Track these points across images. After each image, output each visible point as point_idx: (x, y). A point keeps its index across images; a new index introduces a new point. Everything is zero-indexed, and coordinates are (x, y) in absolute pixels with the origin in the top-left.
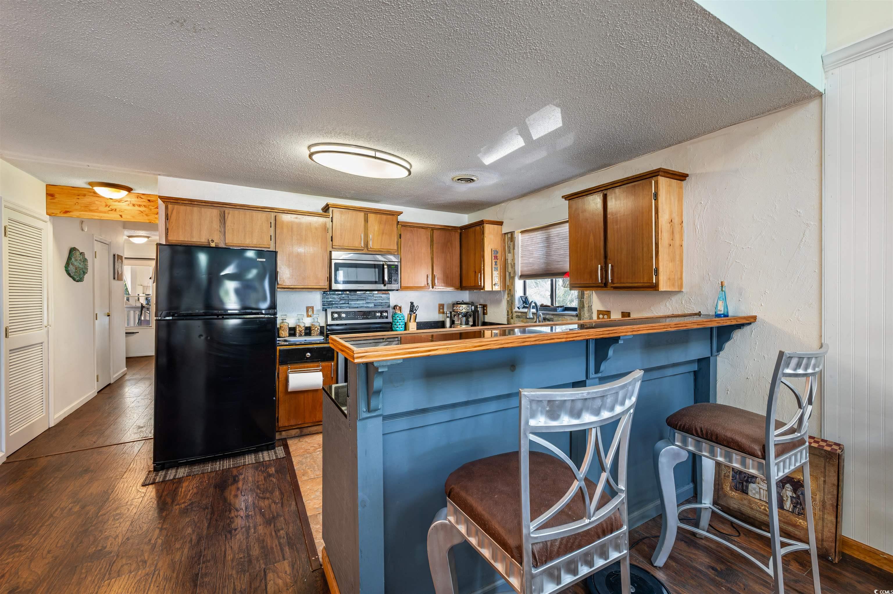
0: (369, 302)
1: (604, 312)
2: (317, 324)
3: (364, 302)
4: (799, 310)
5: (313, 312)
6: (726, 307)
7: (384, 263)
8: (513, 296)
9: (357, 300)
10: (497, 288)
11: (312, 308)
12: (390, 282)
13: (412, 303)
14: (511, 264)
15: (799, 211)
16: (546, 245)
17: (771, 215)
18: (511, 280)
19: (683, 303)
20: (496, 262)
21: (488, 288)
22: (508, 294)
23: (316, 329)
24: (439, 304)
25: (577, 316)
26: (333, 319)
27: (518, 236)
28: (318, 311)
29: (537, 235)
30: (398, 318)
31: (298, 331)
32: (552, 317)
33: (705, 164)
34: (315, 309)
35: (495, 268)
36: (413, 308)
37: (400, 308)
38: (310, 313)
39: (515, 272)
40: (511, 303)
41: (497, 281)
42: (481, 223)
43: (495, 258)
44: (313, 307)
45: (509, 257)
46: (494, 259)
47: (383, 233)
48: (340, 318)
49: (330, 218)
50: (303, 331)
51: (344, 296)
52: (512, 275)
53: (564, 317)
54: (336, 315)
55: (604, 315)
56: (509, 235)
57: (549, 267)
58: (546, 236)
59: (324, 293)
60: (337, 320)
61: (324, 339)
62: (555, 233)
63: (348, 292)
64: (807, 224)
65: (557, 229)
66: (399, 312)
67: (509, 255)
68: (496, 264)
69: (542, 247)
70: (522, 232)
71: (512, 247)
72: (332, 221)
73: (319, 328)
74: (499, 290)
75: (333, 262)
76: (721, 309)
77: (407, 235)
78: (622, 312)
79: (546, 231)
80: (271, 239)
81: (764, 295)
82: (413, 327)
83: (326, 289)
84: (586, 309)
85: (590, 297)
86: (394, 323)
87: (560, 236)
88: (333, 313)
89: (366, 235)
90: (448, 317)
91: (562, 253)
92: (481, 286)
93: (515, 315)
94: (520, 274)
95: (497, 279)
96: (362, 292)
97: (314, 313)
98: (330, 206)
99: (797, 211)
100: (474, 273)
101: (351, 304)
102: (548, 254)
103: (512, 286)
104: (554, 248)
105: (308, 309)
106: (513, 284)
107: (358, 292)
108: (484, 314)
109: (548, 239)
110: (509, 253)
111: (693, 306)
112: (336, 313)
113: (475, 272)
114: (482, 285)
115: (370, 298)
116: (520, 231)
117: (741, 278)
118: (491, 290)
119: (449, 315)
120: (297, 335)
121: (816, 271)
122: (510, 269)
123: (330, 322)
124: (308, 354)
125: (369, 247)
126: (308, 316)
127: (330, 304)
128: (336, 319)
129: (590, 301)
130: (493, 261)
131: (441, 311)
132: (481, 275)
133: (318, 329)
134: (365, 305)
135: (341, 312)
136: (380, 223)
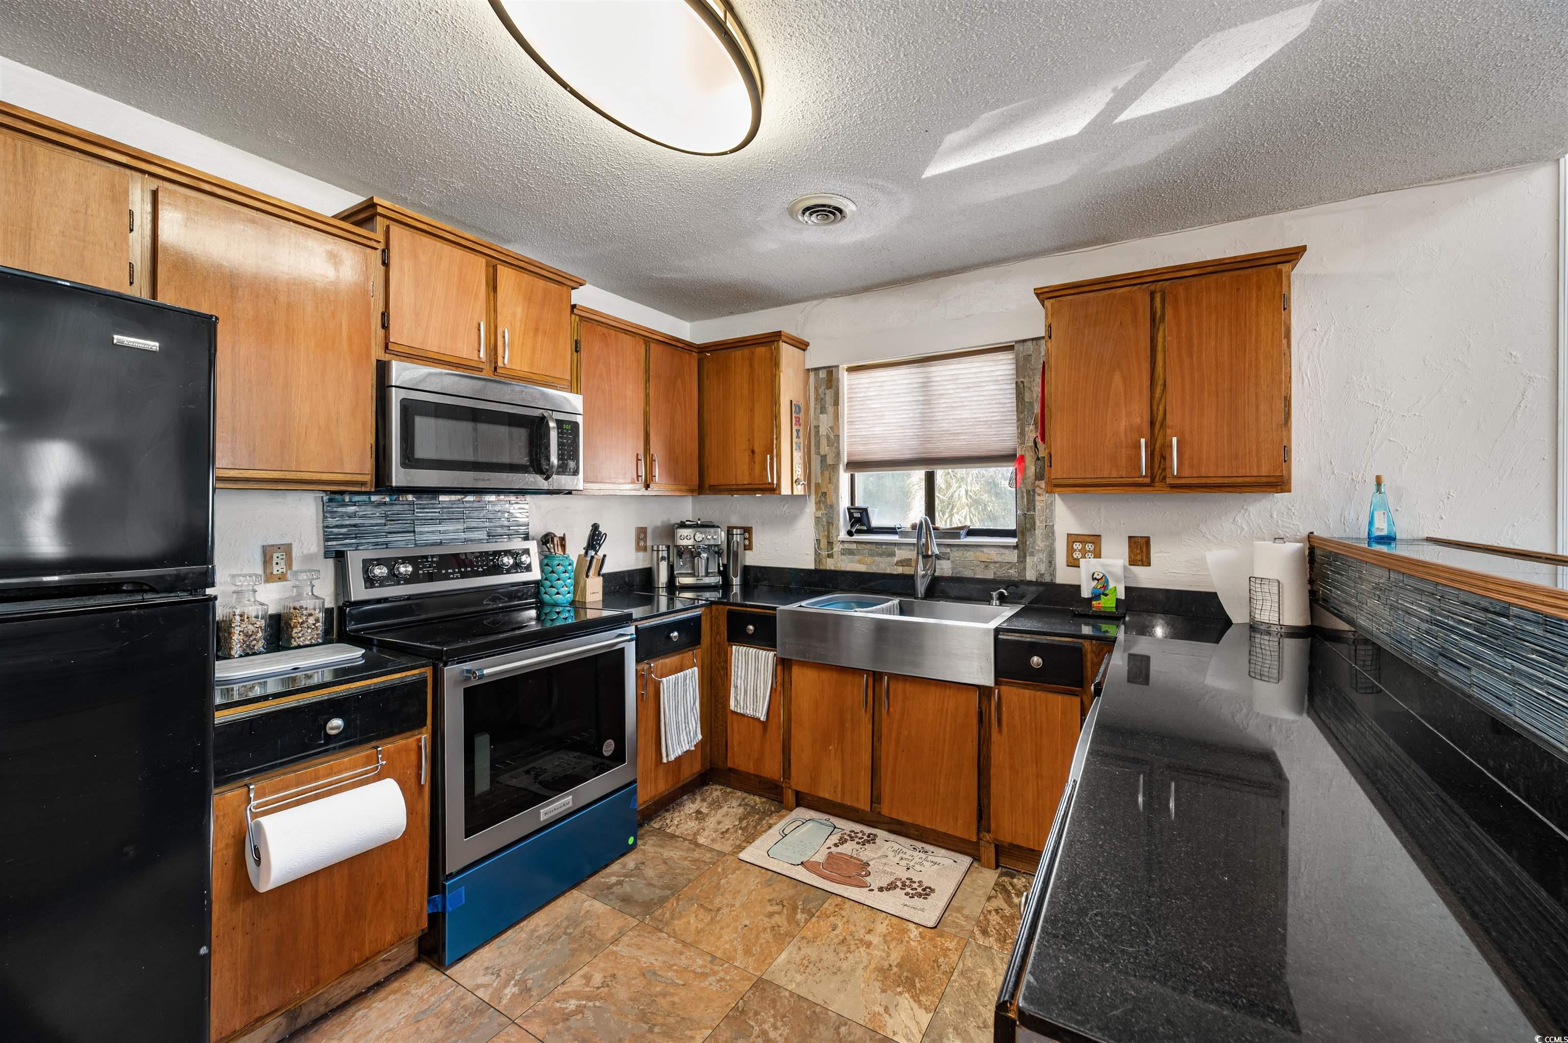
0: (474, 525)
1: (1086, 538)
2: (309, 603)
3: (461, 526)
4: (1514, 526)
5: (289, 565)
6: (1392, 523)
7: (546, 414)
8: (832, 506)
9: (441, 521)
10: (799, 490)
11: (287, 549)
12: (563, 469)
13: (595, 527)
14: (828, 438)
15: (1514, 353)
16: (922, 398)
17: (1460, 359)
18: (827, 474)
19: (1275, 516)
20: (798, 431)
21: (785, 490)
22: (818, 503)
23: (311, 620)
24: (638, 528)
25: (1016, 547)
26: (370, 581)
27: (843, 376)
28: (308, 558)
29: (896, 378)
30: (561, 568)
31: (236, 638)
32: (948, 550)
33: (1325, 259)
34: (296, 552)
35: (796, 443)
36: (595, 539)
37: (563, 539)
38: (276, 570)
39: (838, 455)
40: (826, 523)
41: (800, 473)
42: (773, 339)
43: (796, 421)
44: (289, 546)
45: (825, 422)
46: (796, 425)
47: (536, 330)
48: (394, 578)
49: (379, 252)
50: (260, 634)
51: (399, 508)
52: (830, 461)
53: (980, 549)
54: (380, 571)
55: (1084, 542)
56: (823, 374)
57: (929, 446)
58: (921, 380)
59: (330, 500)
60: (381, 585)
61: (363, 656)
62: (945, 373)
63: (410, 497)
64: (1530, 377)
65: (952, 367)
66: (560, 551)
67: (823, 417)
68: (798, 437)
69: (910, 402)
70: (851, 370)
71: (829, 400)
72: (386, 264)
73: (321, 615)
74: (803, 493)
75: (396, 397)
76: (1381, 527)
77: (593, 348)
78: (1130, 537)
79: (920, 370)
80: (131, 276)
81: (1445, 500)
82: (594, 589)
83: (363, 484)
84: (1039, 532)
85: (1050, 506)
86: (548, 583)
87: (960, 381)
88: (367, 564)
89: (493, 330)
90: (663, 558)
91: (966, 416)
92: (772, 483)
93: (837, 548)
94: (846, 461)
95: (800, 470)
96: (454, 498)
97: (295, 567)
98: (379, 210)
99: (1511, 354)
100: (748, 453)
101: (421, 533)
102: (926, 419)
103: (831, 487)
104: (944, 405)
105: (267, 554)
106: (834, 480)
107: (442, 498)
108: (748, 547)
109: (926, 386)
110: (821, 413)
111: (1296, 522)
112: (380, 562)
113: (753, 452)
114: (775, 482)
115: (475, 514)
116: (846, 366)
117: (1400, 469)
118: (790, 493)
119: (665, 554)
120: (236, 650)
121: (1546, 458)
122: (824, 448)
123: (358, 591)
124: (336, 723)
125: (500, 364)
126: (269, 578)
127: (357, 533)
128: (383, 582)
129: (1050, 517)
130: (795, 428)
131: (642, 544)
132: (772, 459)
133: (317, 620)
134: (463, 536)
135: (396, 560)
136: (529, 299)
